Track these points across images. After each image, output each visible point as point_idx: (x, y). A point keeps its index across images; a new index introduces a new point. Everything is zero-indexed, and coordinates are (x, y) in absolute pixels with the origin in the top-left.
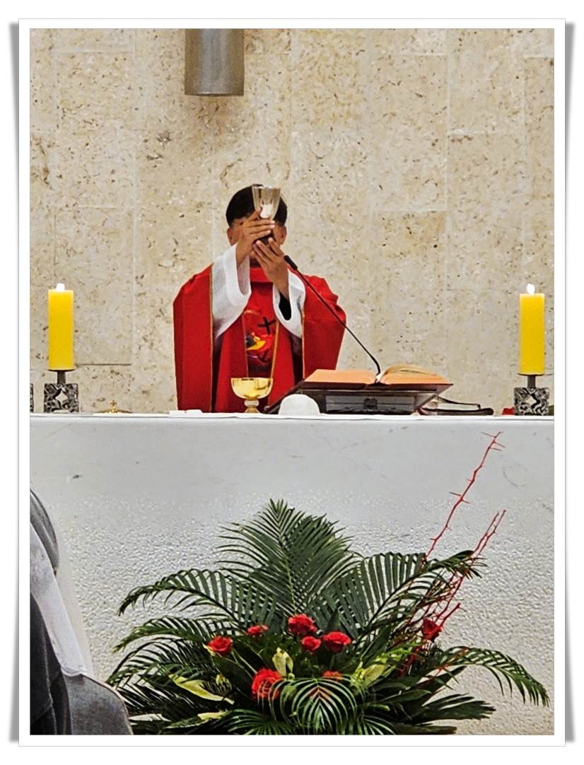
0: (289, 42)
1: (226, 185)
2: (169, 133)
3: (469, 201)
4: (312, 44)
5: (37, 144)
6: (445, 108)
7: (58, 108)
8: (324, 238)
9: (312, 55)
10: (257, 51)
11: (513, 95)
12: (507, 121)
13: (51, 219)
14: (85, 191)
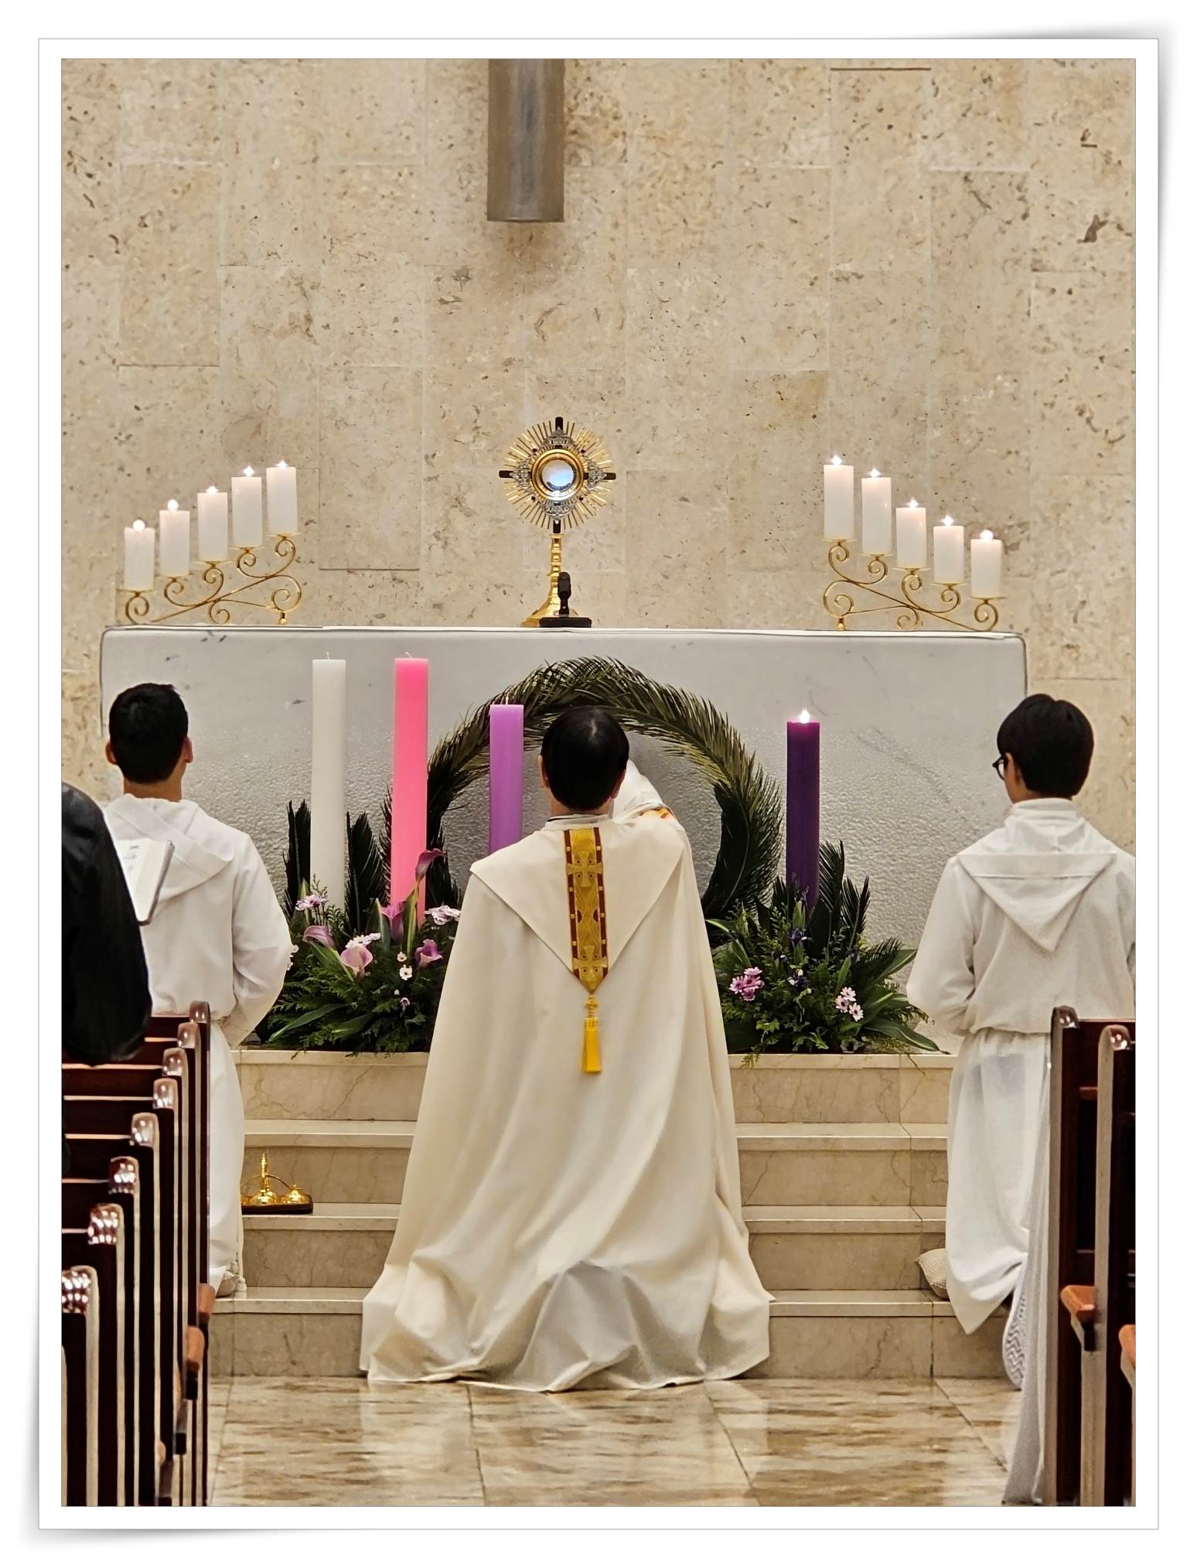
0: (625, 151)
1: (543, 337)
2: (468, 270)
3: (858, 358)
4: (655, 154)
5: (297, 285)
6: (827, 237)
7: (325, 237)
8: (671, 405)
9: (656, 168)
10: (585, 163)
11: (916, 220)
12: (908, 253)
13: (316, 382)
14: (359, 346)
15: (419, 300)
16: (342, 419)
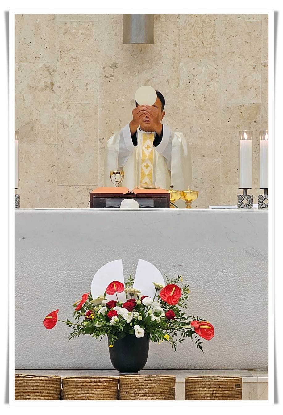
2: (116, 64)
5: (47, 70)
7: (58, 51)
8: (198, 118)
9: (191, 21)
10: (162, 20)
13: (55, 109)
14: (73, 95)
15: (97, 76)
16: (66, 124)
